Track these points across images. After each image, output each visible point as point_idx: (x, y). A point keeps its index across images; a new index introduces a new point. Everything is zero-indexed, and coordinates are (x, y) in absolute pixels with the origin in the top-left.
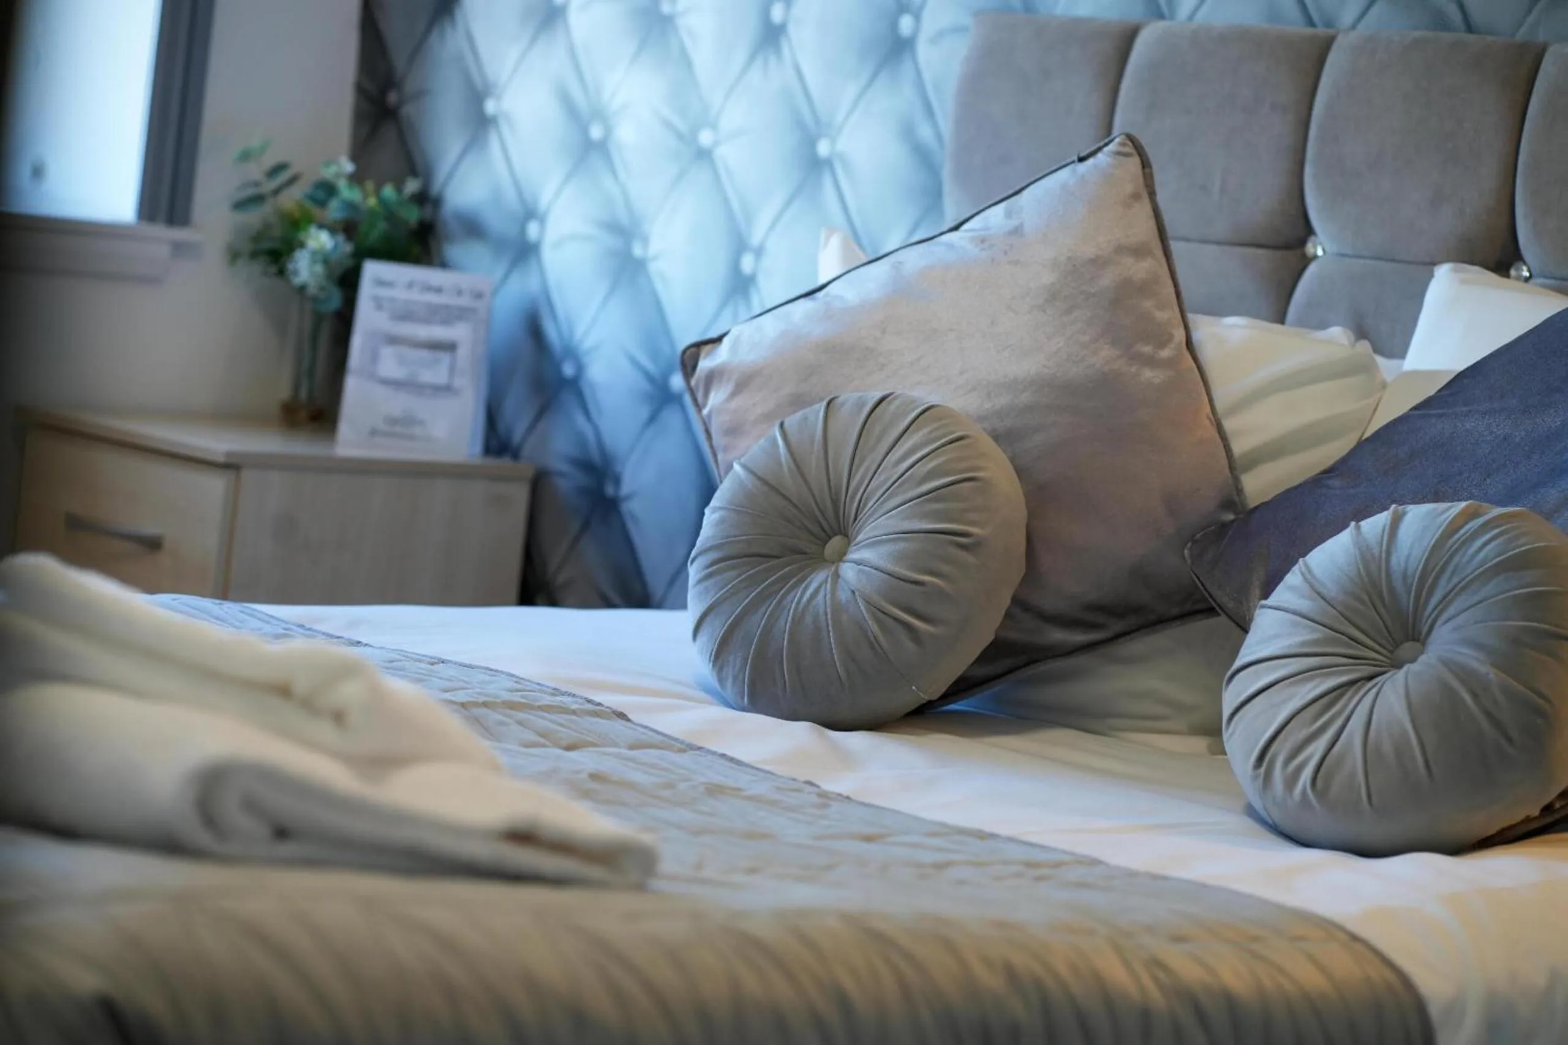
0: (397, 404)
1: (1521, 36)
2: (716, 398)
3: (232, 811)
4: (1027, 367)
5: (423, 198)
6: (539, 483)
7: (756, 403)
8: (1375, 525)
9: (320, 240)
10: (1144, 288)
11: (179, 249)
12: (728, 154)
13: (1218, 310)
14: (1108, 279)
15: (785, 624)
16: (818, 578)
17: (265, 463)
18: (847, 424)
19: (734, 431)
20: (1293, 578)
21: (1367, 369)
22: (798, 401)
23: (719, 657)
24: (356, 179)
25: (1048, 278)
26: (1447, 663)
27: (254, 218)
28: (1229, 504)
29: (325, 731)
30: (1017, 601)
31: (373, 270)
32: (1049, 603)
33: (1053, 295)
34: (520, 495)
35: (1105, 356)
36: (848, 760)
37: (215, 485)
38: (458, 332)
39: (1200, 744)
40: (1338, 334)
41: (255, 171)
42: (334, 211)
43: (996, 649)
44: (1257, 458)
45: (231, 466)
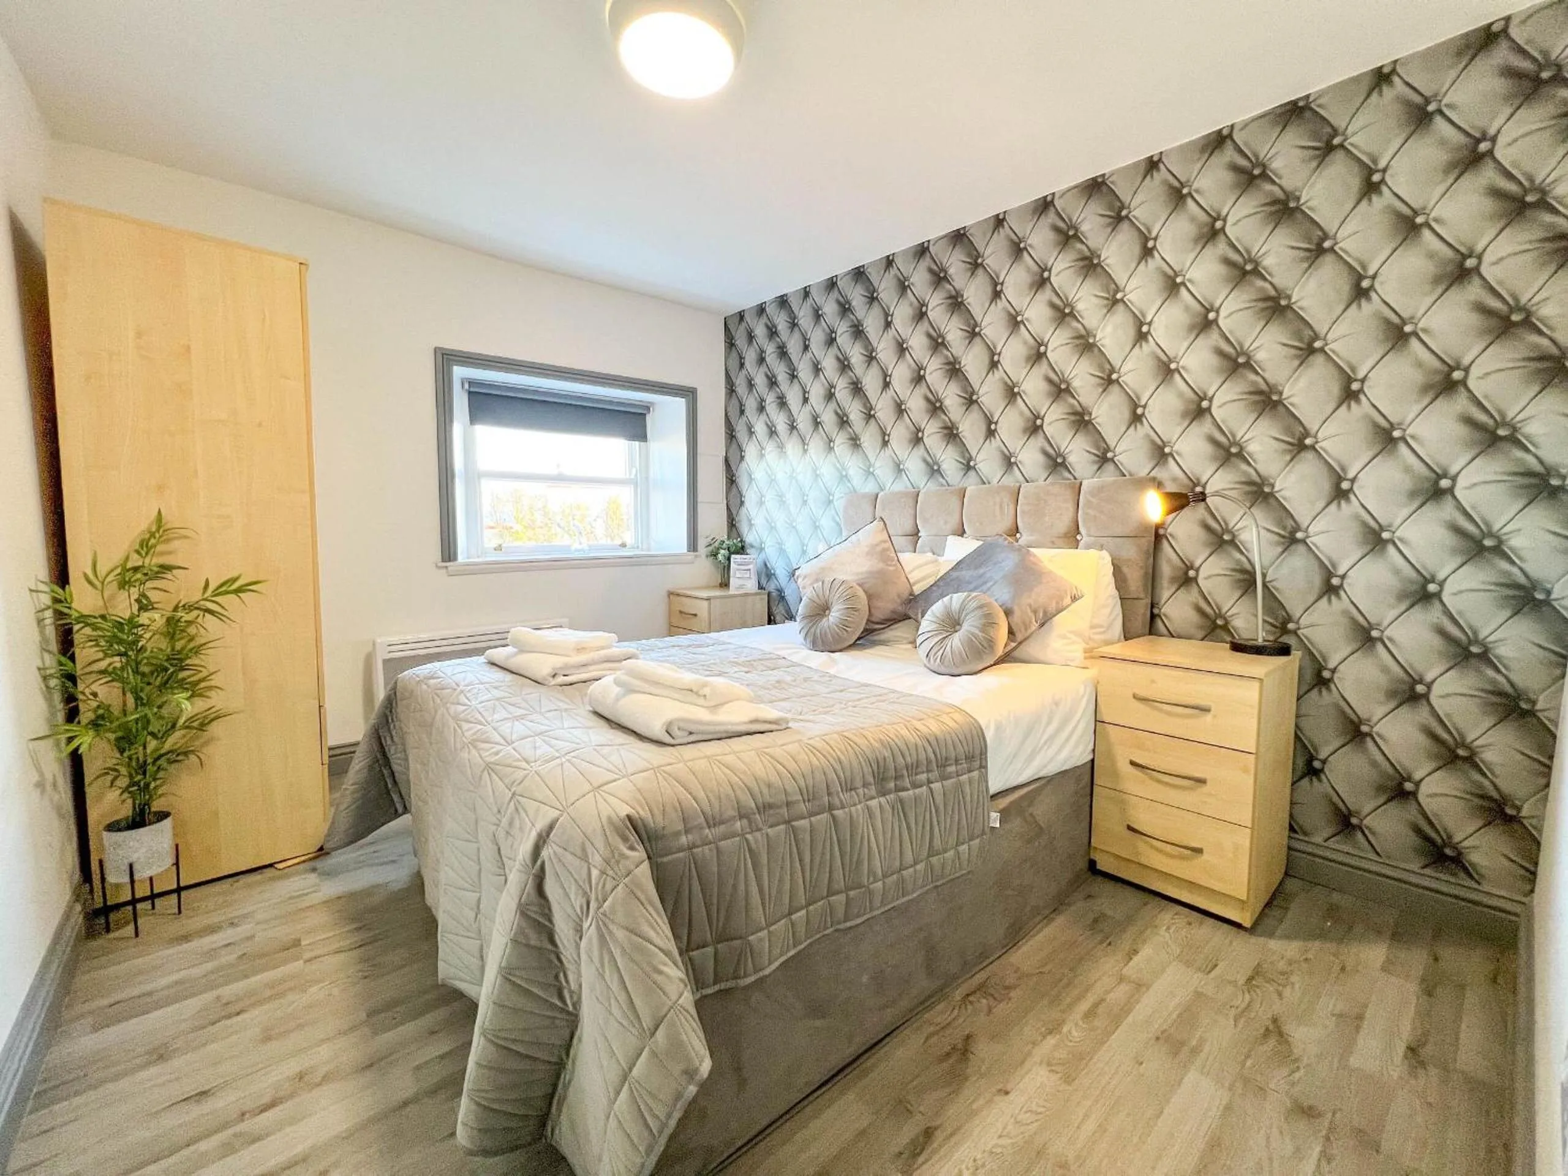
0: (741, 582)
1: (961, 486)
2: (800, 580)
3: (676, 732)
4: (864, 569)
5: (741, 541)
6: (769, 594)
7: (808, 581)
8: (946, 599)
9: (722, 552)
10: (887, 549)
11: (696, 556)
12: (800, 528)
13: (903, 552)
14: (879, 549)
15: (818, 631)
16: (825, 620)
17: (715, 598)
18: (827, 586)
19: (804, 588)
20: (929, 612)
21: (936, 561)
22: (817, 580)
23: (805, 639)
24: (729, 538)
25: (866, 549)
26: (969, 632)
27: (710, 548)
28: (911, 594)
29: (701, 701)
30: (868, 620)
31: (733, 556)
32: (873, 619)
33: (868, 554)
34: (766, 597)
35: (881, 565)
36: (834, 661)
37: (705, 604)
38: (751, 567)
39: (910, 646)
40: (930, 554)
41: (709, 539)
42: (724, 546)
43: (865, 630)
44: (915, 583)
45: (708, 599)
